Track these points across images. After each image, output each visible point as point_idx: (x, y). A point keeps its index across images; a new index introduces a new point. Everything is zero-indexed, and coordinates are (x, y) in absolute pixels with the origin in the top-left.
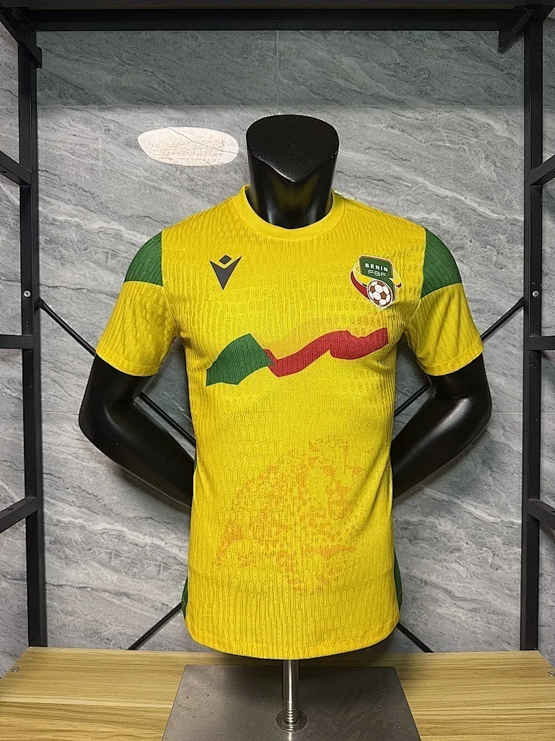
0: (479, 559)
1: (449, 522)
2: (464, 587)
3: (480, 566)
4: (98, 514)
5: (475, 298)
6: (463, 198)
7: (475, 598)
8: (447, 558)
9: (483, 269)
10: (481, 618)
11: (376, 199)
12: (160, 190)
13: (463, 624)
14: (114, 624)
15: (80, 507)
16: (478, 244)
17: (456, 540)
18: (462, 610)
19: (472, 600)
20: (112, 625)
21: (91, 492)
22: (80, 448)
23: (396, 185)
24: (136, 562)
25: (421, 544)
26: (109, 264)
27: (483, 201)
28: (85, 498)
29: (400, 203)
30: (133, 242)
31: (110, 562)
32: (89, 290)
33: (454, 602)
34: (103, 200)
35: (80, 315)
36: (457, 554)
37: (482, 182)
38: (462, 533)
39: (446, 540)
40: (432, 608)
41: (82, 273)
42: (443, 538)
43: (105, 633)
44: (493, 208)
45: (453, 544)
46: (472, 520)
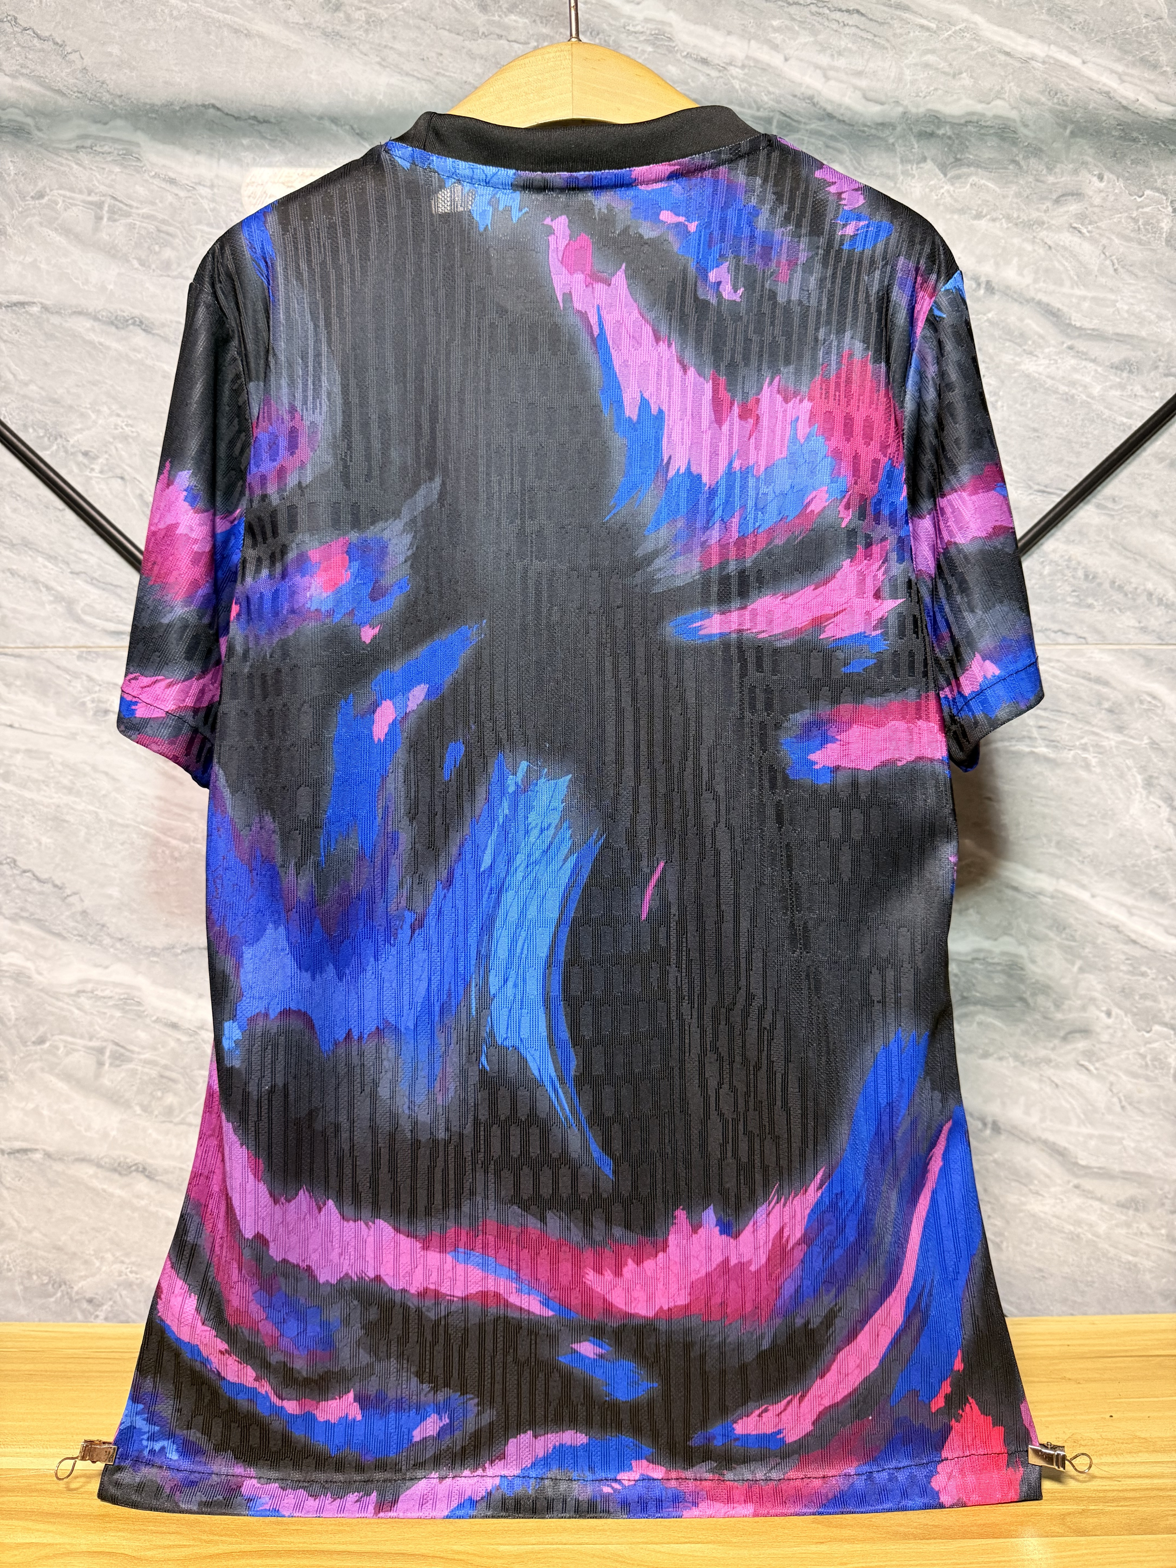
0: (1143, 1057)
1: (1056, 951)
2: (1101, 1137)
3: (1148, 1079)
4: (64, 938)
5: (1118, 331)
6: (1075, 62)
7: (1132, 1169)
8: (1053, 1056)
9: (1138, 255)
10: (1153, 1227)
11: (841, 62)
12: (248, 35)
13: (1104, 1245)
14: (109, 1256)
15: (14, 918)
16: (1120, 184)
17: (1079, 1002)
18: (1096, 1204)
19: (1127, 1177)
20: (102, 1259)
21: (44, 876)
22: (17, 751)
23: (896, 24)
24: (174, 1075)
25: (980, 1018)
26: (104, 236)
27: (1130, 71)
28: (29, 891)
29: (907, 72)
30: (172, 175)
31: (98, 1076)
32: (45, 308)
33: (1076, 1181)
34: (88, 61)
35: (22, 377)
36: (1082, 1044)
37: (1128, 19)
38: (1093, 983)
39: (1050, 1004)
40: (1013, 1199)
41: (29, 259)
42: (1041, 1000)
43: (82, 1283)
44: (1157, 89)
45: (1070, 1015)
46: (1121, 946)
